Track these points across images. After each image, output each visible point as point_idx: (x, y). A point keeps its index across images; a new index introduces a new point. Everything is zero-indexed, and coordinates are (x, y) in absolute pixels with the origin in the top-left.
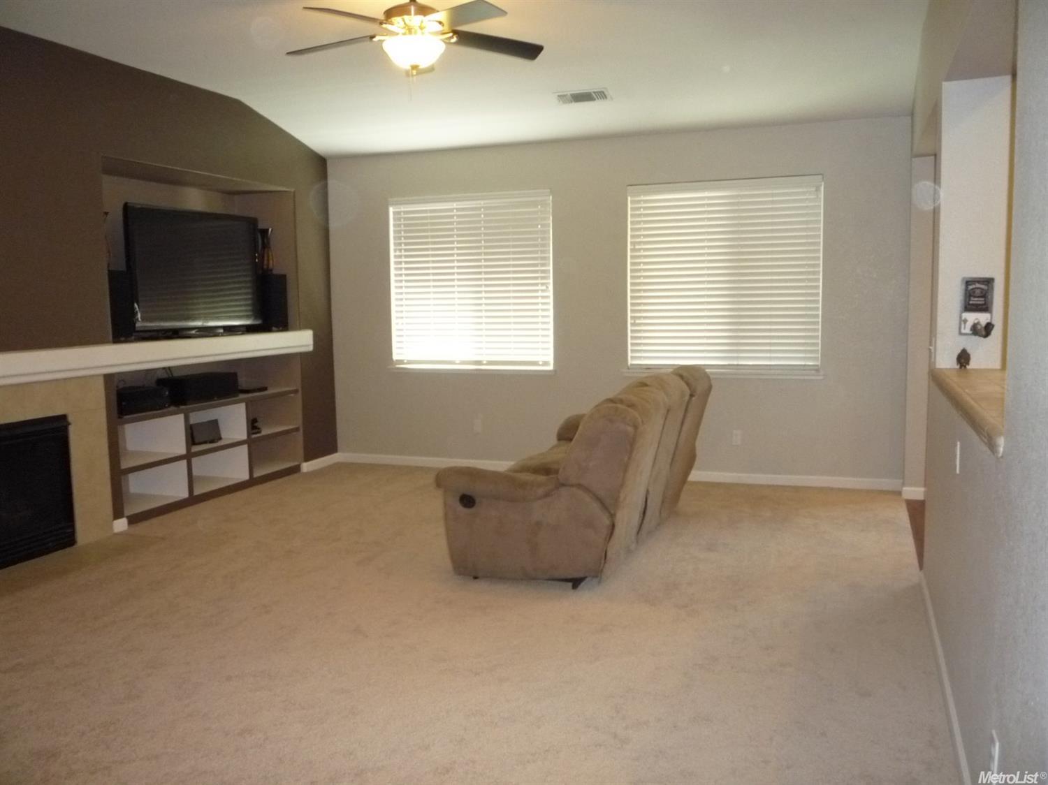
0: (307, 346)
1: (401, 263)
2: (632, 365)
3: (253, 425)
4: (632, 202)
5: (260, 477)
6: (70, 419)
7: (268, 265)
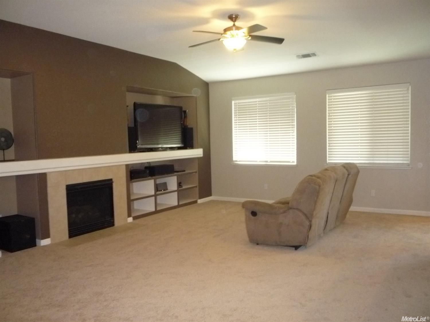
0: (201, 155)
1: (236, 122)
2: (329, 163)
3: (180, 185)
4: (328, 97)
5: (181, 205)
6: (114, 180)
7: (186, 124)
